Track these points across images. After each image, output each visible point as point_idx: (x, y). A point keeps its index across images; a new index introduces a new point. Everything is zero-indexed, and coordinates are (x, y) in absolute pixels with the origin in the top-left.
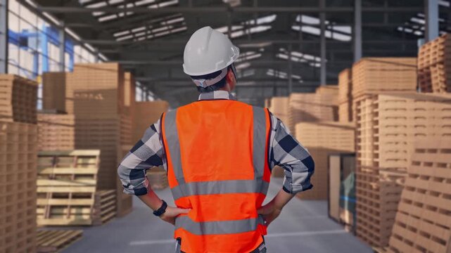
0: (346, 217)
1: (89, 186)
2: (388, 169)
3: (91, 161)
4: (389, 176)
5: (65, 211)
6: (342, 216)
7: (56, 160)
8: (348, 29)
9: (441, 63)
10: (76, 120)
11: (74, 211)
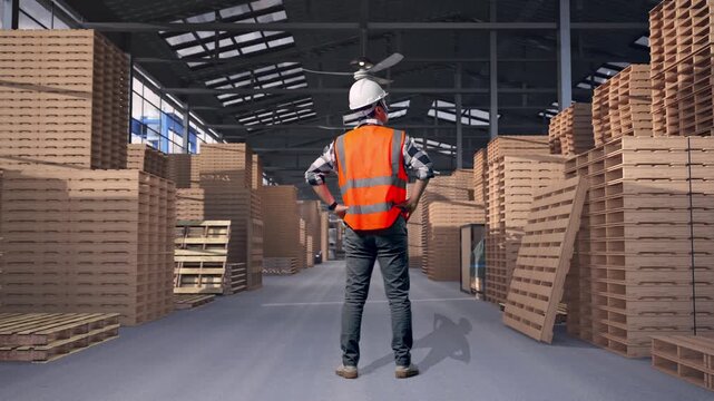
0: (477, 285)
1: (220, 255)
2: (514, 228)
3: (222, 231)
4: (514, 235)
5: (196, 280)
6: (473, 286)
7: (187, 230)
8: (485, 115)
9: (570, 132)
10: (205, 194)
11: (205, 280)
